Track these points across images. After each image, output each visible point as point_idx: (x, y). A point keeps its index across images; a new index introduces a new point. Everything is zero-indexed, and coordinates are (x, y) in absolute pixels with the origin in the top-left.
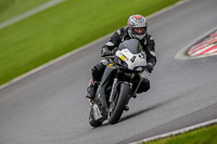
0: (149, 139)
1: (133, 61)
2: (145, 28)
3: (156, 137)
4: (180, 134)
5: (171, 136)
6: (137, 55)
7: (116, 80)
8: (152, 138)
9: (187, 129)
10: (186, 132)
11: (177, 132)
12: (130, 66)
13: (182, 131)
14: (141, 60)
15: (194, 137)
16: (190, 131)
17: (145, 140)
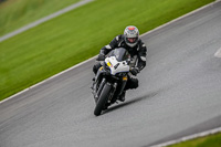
1: (116, 67)
6: (121, 63)
14: (124, 67)
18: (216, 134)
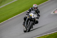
0: (44, 35)
1: (33, 16)
2: (37, 8)
3: (46, 34)
4: (52, 34)
5: (50, 34)
6: (35, 15)
7: (29, 21)
8: (45, 35)
9: (54, 32)
10: (54, 33)
11: (51, 33)
12: (33, 17)
13: (53, 33)
14: (36, 16)
15: (56, 34)
16: (55, 33)
17: (43, 35)
18: (51, 34)
